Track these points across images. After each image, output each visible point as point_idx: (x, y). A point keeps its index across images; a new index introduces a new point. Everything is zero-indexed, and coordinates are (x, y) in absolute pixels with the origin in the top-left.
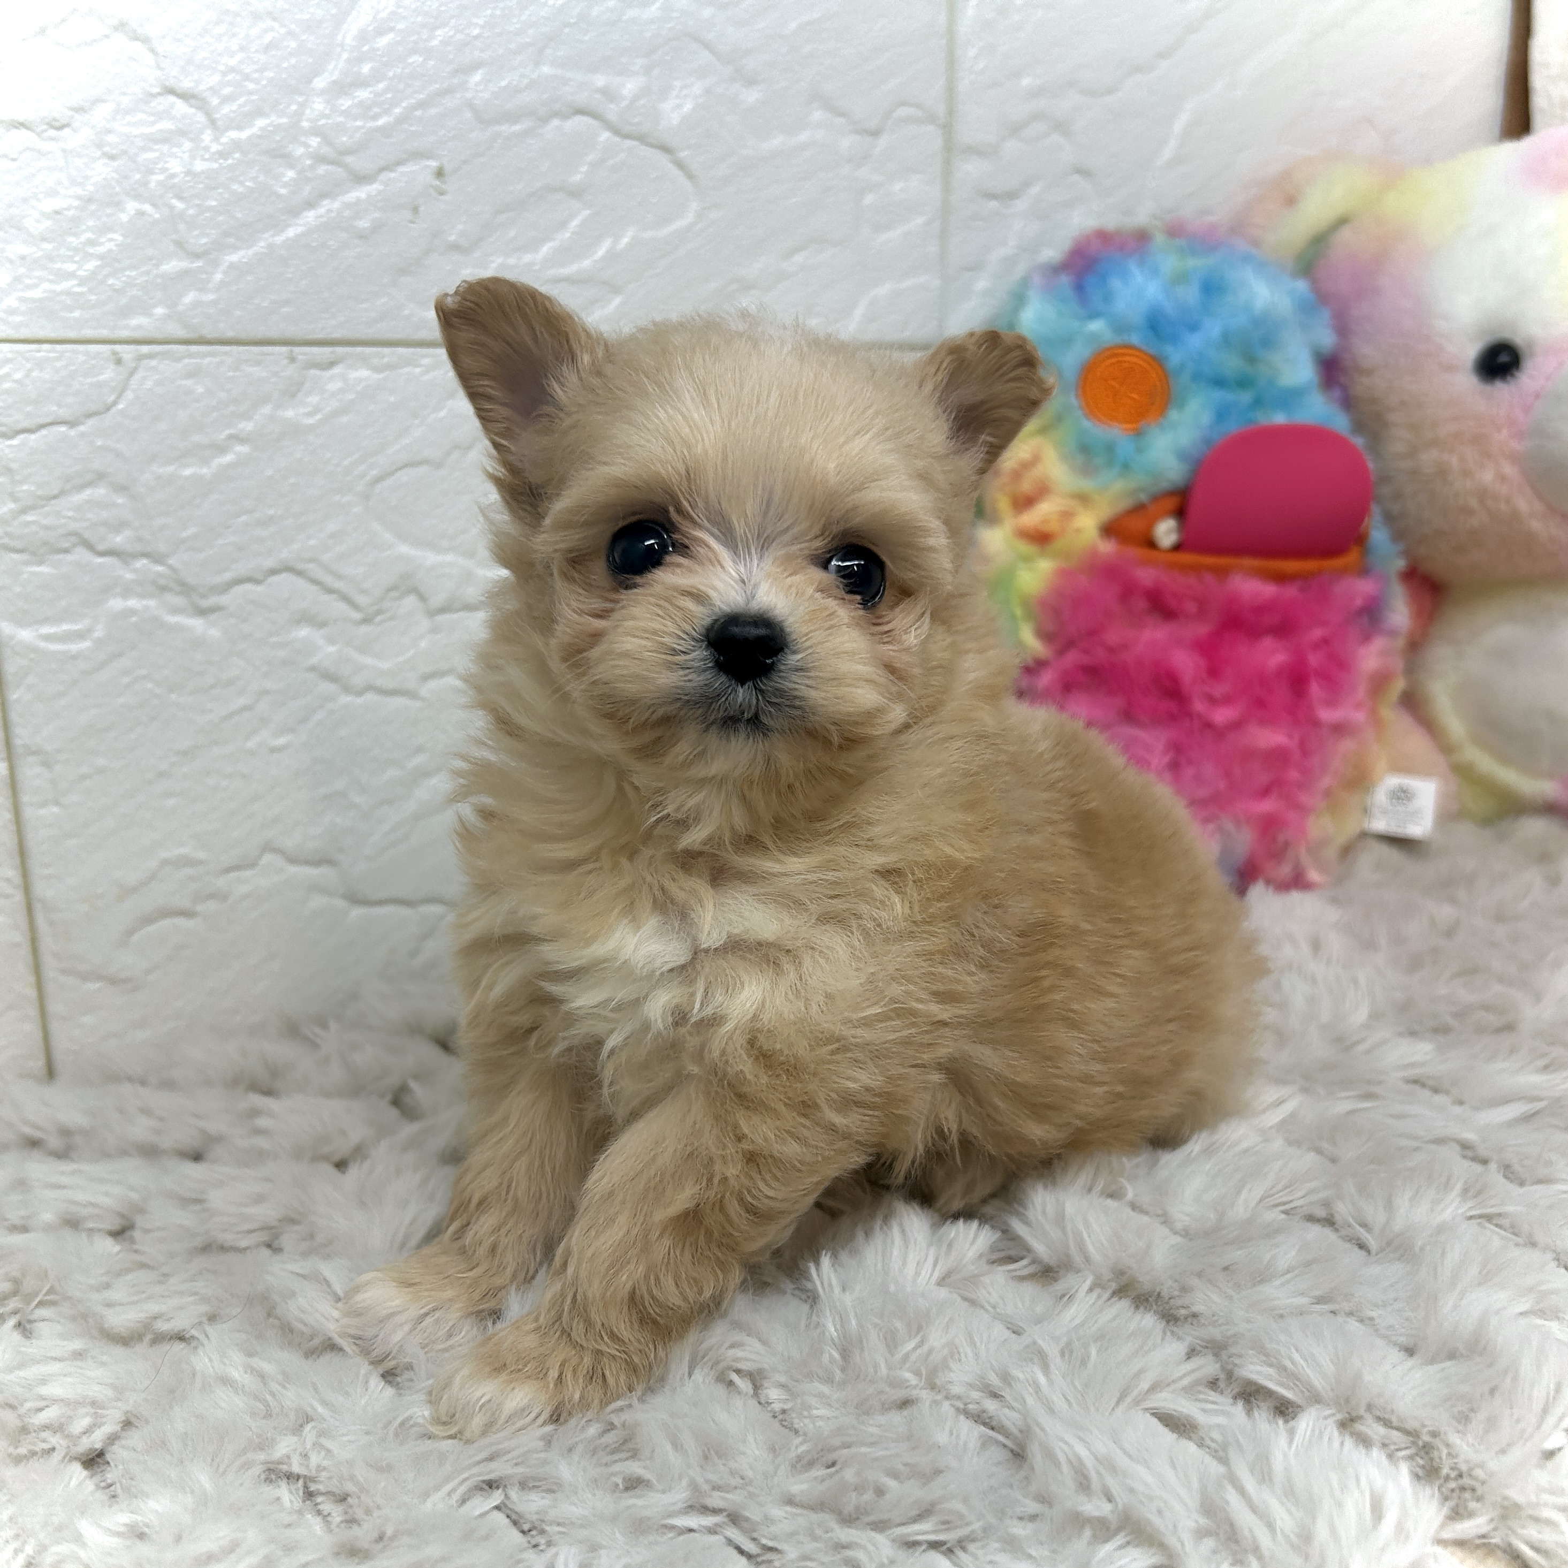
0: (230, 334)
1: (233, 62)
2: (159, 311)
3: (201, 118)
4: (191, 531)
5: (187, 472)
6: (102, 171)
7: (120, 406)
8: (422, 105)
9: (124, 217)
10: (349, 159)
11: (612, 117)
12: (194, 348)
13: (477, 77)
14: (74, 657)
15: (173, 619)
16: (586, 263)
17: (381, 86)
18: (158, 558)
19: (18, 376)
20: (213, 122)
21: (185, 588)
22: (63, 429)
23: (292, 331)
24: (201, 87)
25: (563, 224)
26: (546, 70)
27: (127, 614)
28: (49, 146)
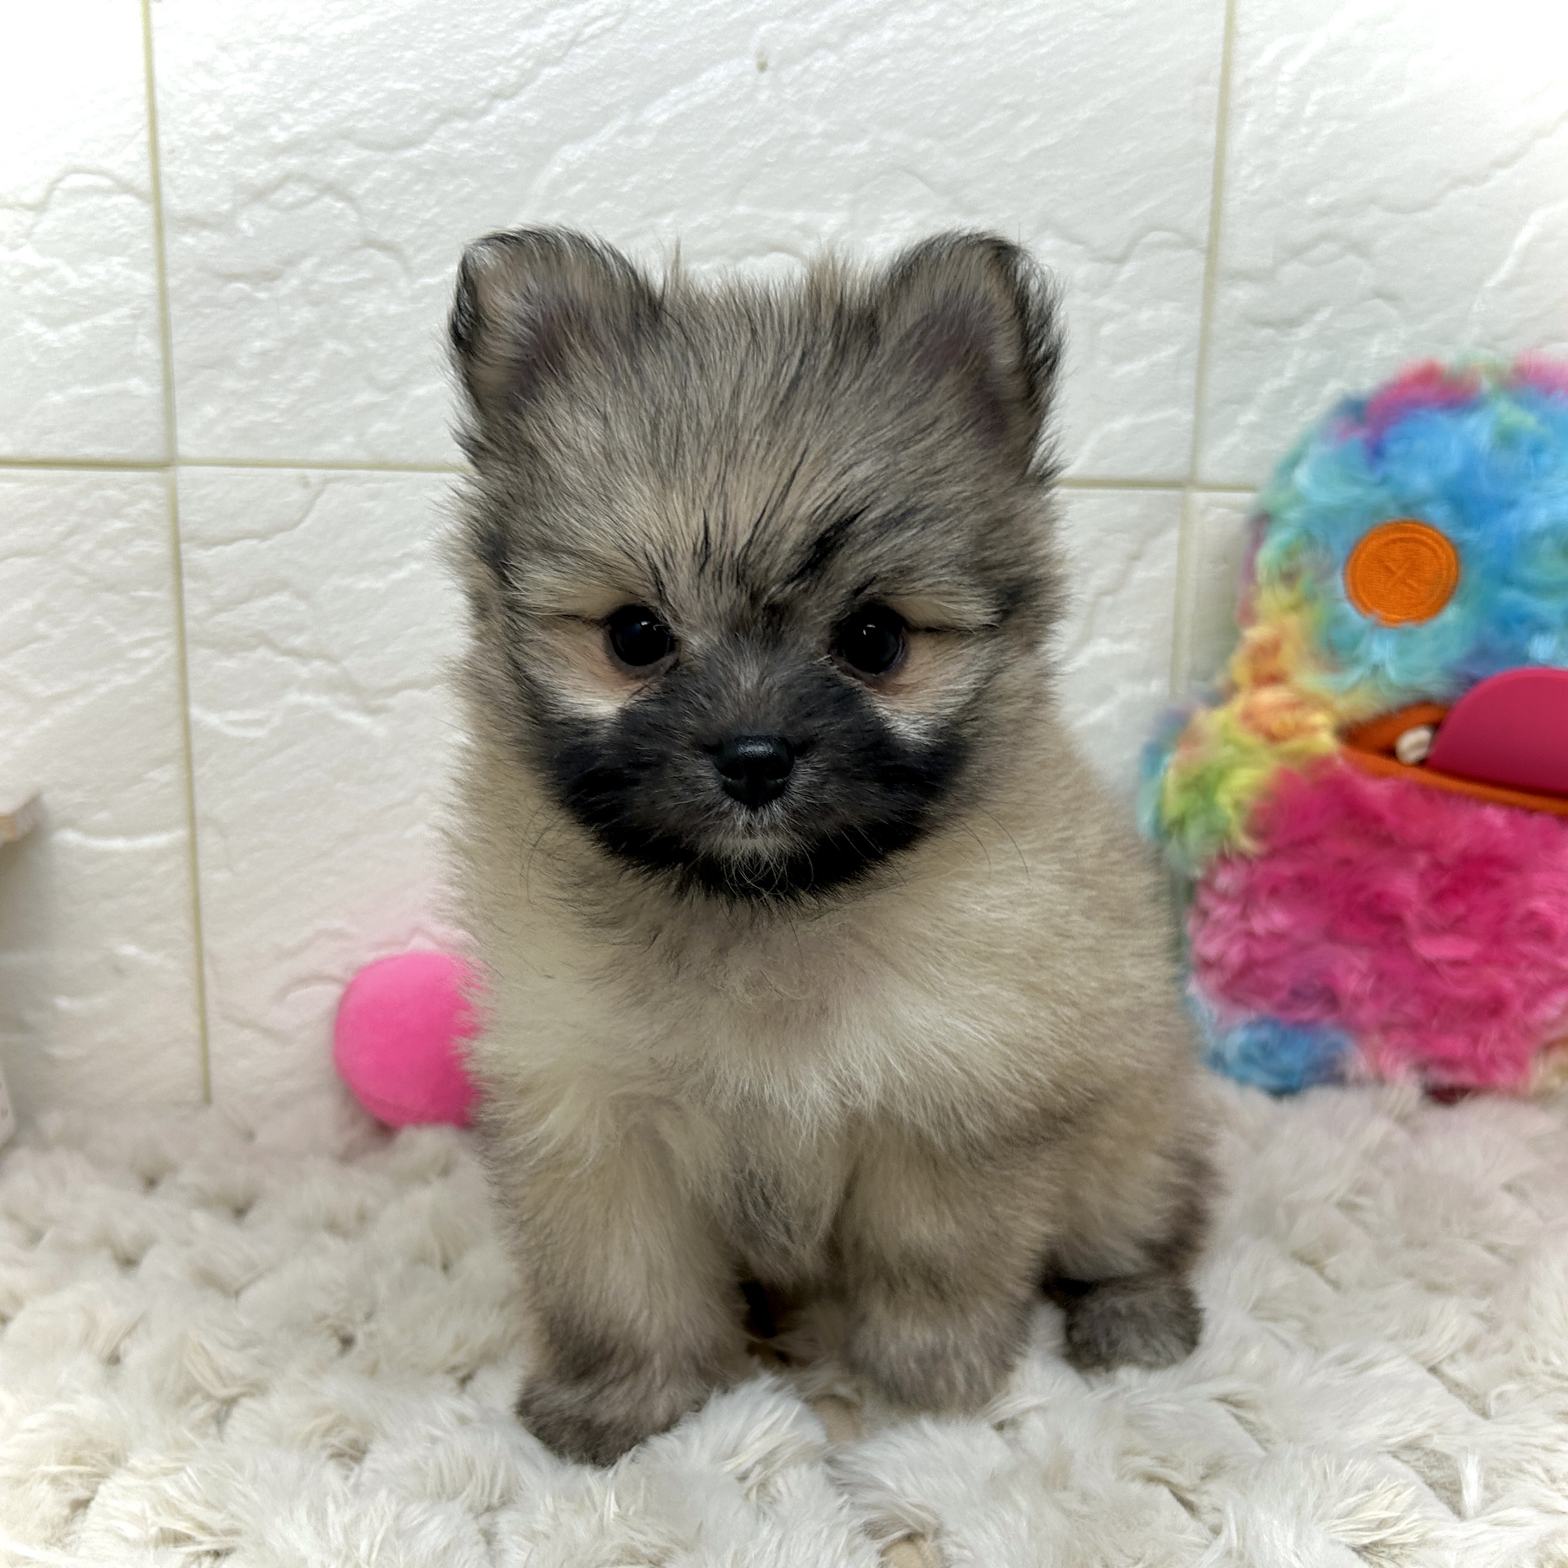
0: (410, 461)
1: (428, 216)
2: (349, 439)
3: (397, 266)
4: (363, 638)
5: (363, 585)
6: (305, 315)
7: (307, 523)
9: (322, 356)
12: (377, 473)
13: (667, 220)
14: (252, 742)
15: (342, 716)
18: (332, 660)
19: (218, 495)
20: (408, 270)
21: (355, 689)
22: (254, 542)
24: (400, 239)
26: (741, 209)
27: (300, 708)
28: (262, 295)
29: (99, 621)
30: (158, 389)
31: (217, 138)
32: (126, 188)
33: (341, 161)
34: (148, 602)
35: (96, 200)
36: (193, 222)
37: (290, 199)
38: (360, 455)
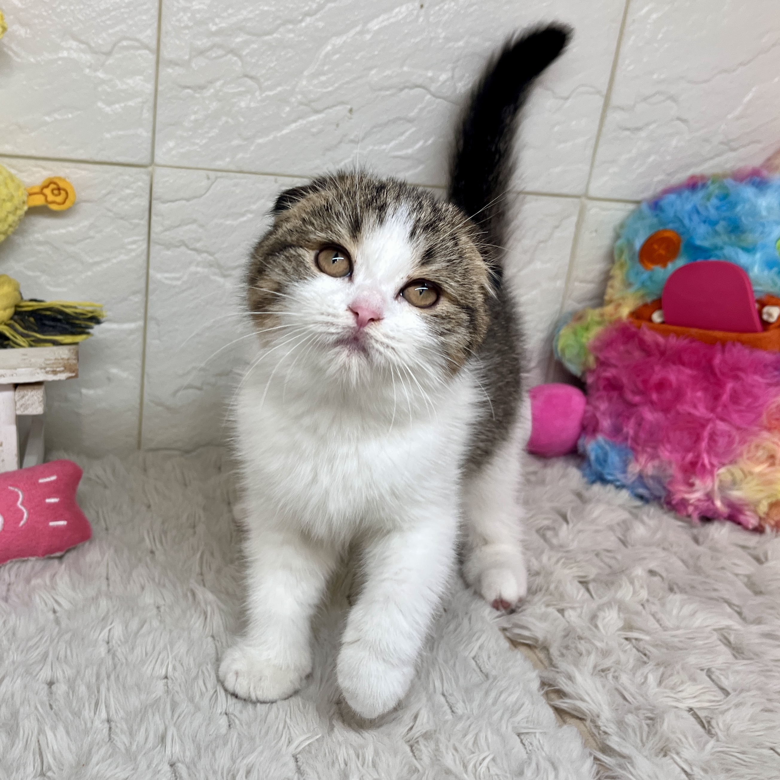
0: (253, 170)
1: (272, 65)
2: (228, 160)
3: (256, 86)
4: (225, 245)
5: (228, 222)
6: (214, 105)
7: (207, 195)
8: (348, 83)
9: (220, 123)
10: (313, 104)
11: (432, 89)
12: (238, 175)
13: (373, 72)
14: (174, 287)
15: (213, 277)
16: (410, 151)
17: (330, 75)
18: (212, 254)
19: (171, 181)
20: (260, 88)
21: (219, 266)
22: (184, 202)
23: (278, 171)
24: (259, 75)
25: (402, 134)
26: (405, 69)
27: (196, 273)
28: (197, 95)
29: (116, 232)
30: (150, 134)
31: (187, 27)
32: (146, 47)
33: (238, 40)
34: (137, 225)
35: (132, 51)
36: (173, 63)
37: (214, 55)
38: (232, 167)
